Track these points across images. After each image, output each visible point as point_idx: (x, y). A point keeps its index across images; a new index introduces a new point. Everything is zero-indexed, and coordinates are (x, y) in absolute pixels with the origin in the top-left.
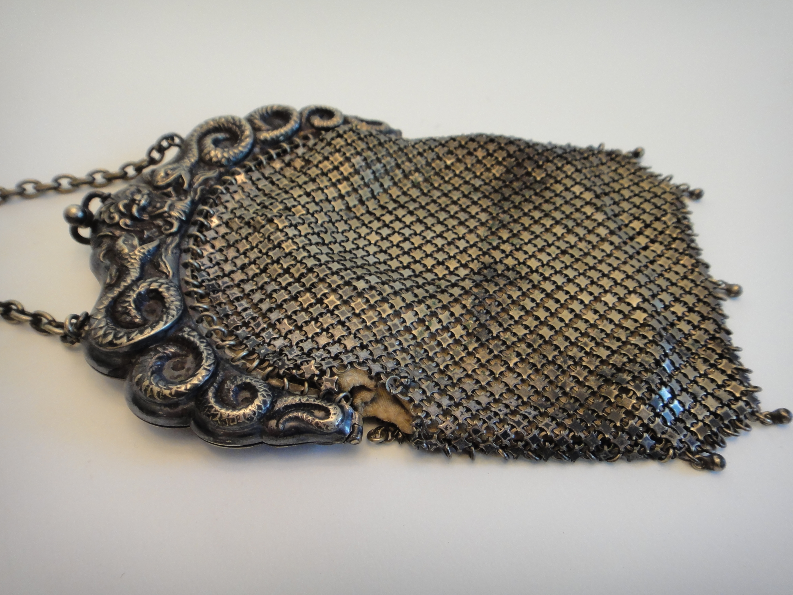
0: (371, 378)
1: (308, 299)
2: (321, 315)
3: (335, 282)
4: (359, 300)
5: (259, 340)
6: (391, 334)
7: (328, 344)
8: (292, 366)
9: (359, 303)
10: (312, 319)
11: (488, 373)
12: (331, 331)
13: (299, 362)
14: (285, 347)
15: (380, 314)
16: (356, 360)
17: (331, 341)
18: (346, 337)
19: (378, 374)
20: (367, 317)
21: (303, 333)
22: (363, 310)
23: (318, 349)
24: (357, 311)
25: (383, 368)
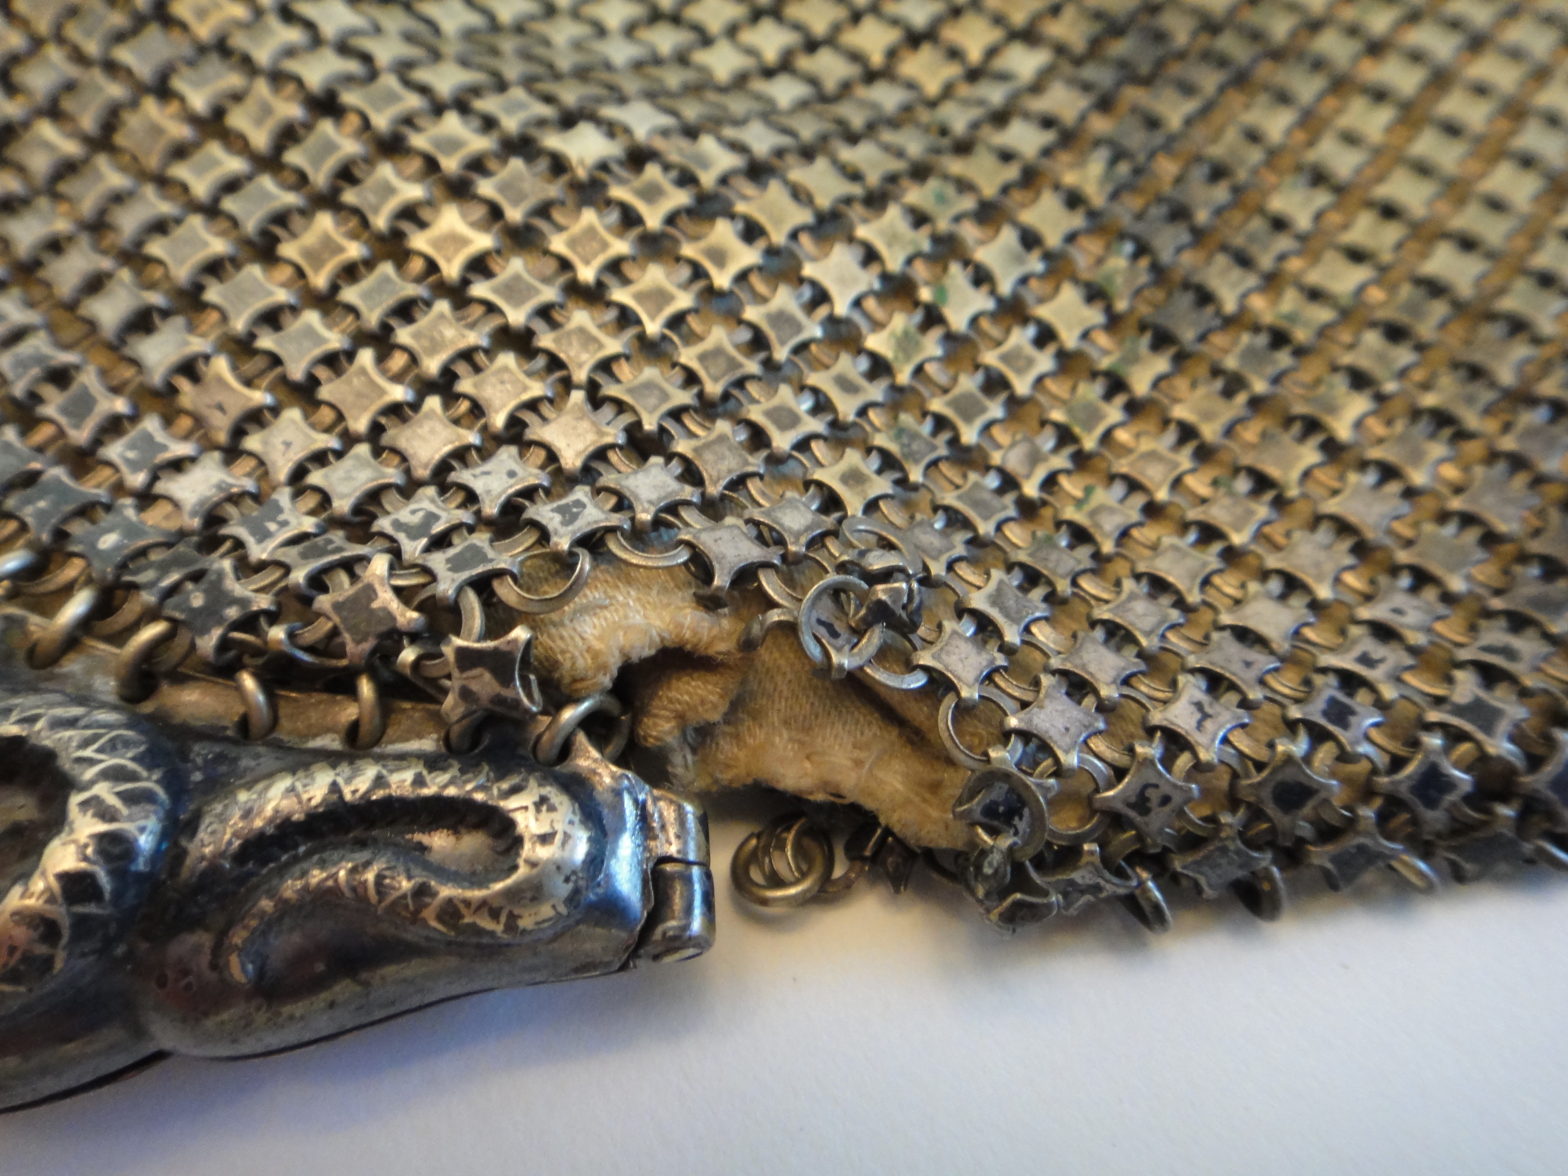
0: (710, 603)
1: (330, 247)
2: (405, 311)
3: (452, 145)
4: (589, 216)
5: (94, 487)
6: (769, 365)
7: (461, 455)
8: (264, 602)
9: (591, 232)
10: (362, 338)
11: (1243, 485)
12: (465, 385)
13: (299, 576)
14: (235, 499)
15: (698, 273)
16: (615, 519)
17: (472, 438)
18: (546, 409)
19: (746, 575)
20: (640, 297)
21: (326, 415)
22: (615, 267)
23: (409, 488)
24: (587, 274)
25: (761, 539)
